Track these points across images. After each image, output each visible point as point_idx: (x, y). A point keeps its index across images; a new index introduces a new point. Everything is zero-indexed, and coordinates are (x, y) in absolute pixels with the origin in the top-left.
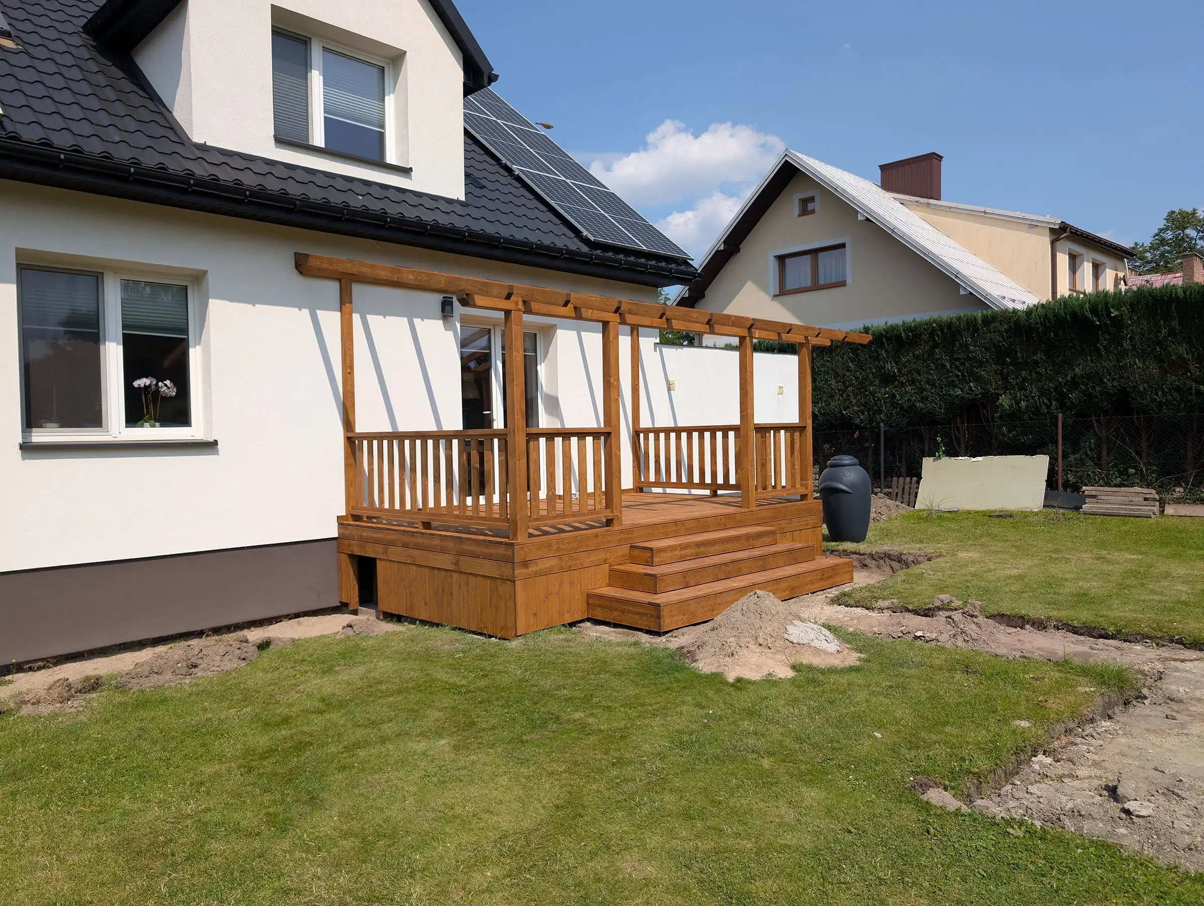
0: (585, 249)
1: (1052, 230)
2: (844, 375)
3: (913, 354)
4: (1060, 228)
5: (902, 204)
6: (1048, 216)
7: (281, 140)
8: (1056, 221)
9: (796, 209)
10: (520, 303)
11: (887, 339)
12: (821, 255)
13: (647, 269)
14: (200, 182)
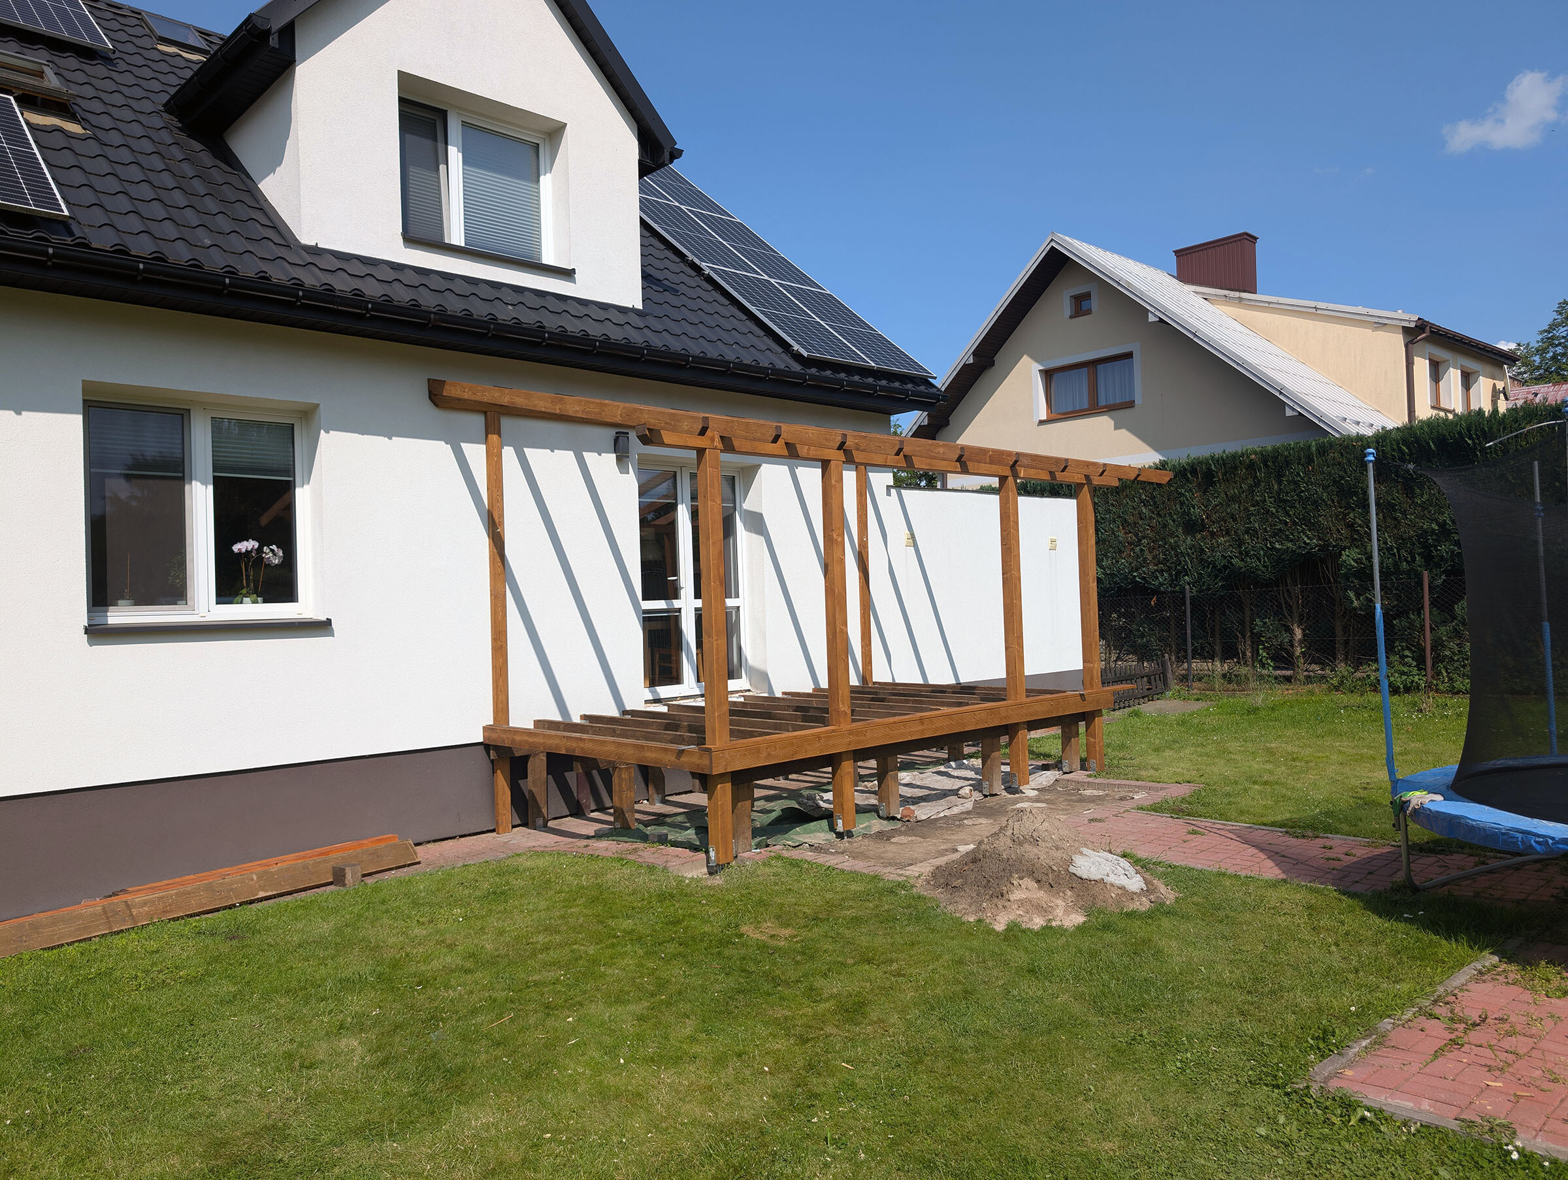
0: (796, 367)
1: (1406, 331)
2: (1135, 523)
3: (1226, 494)
4: (1416, 326)
5: (1206, 299)
6: (1400, 311)
7: (411, 238)
8: (1411, 319)
9: (1067, 310)
10: (717, 439)
12: (1100, 367)
13: (876, 391)
14: (311, 294)
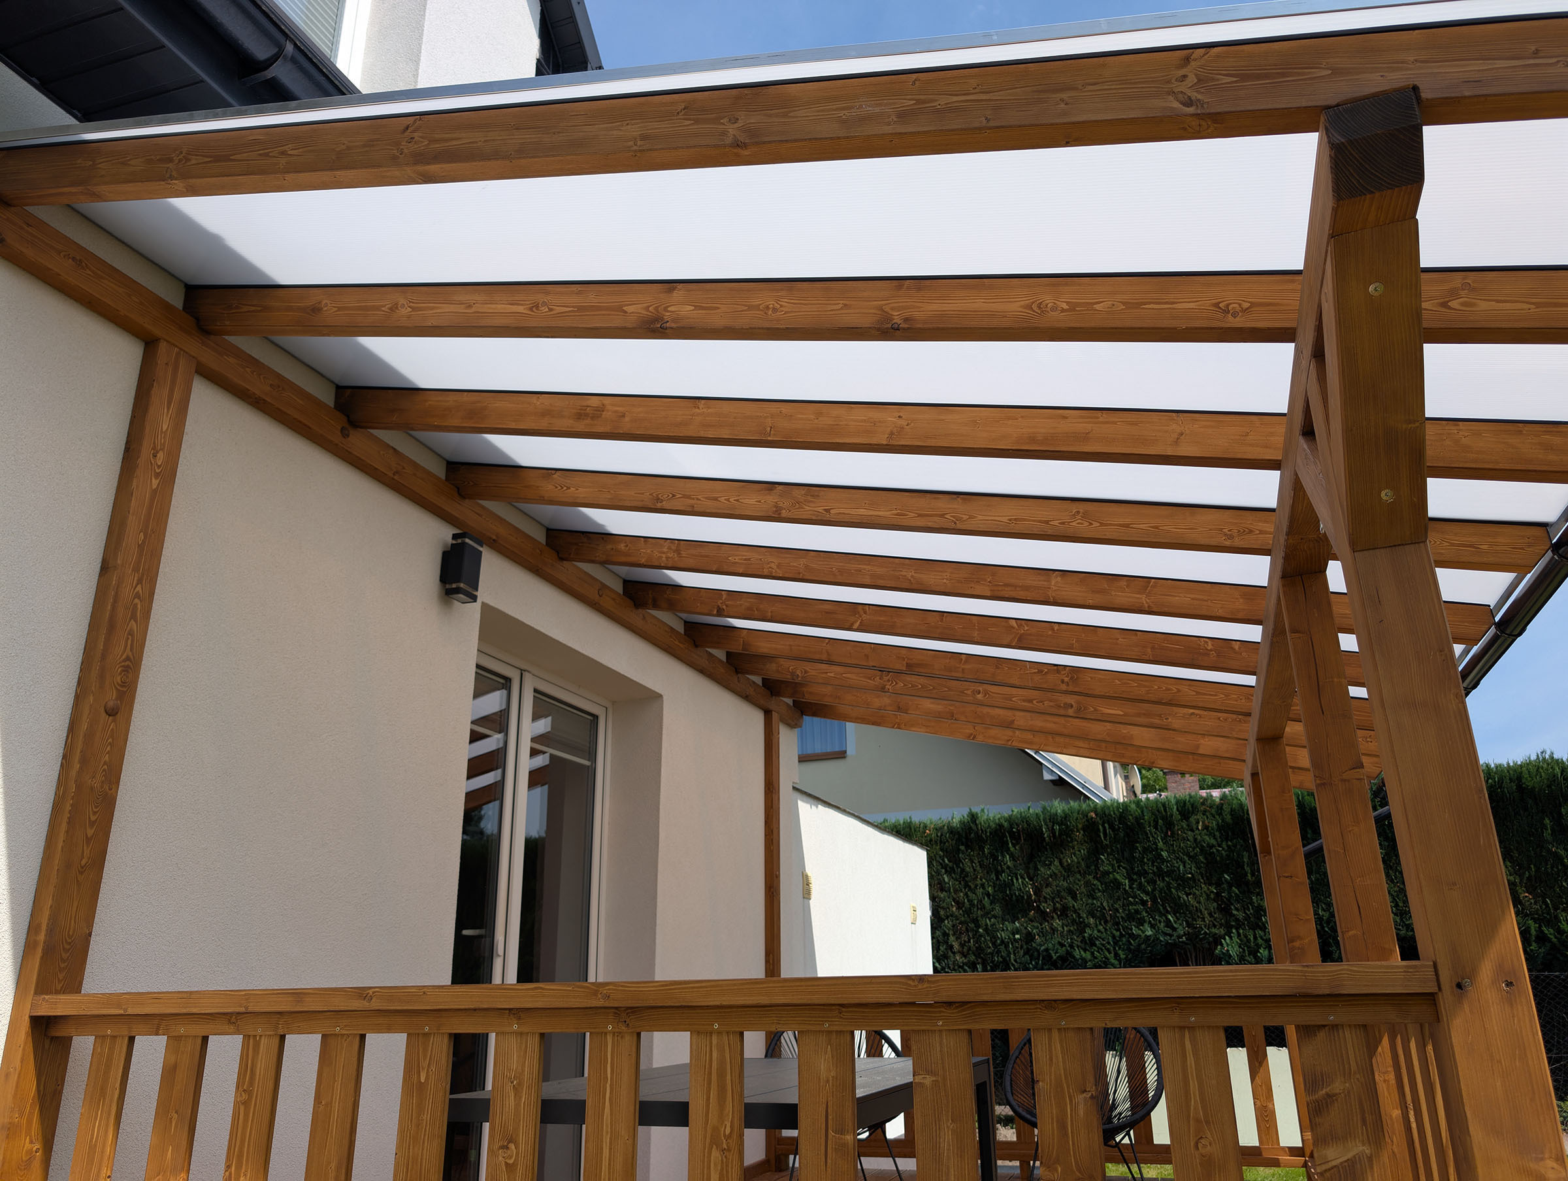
11: (1012, 834)
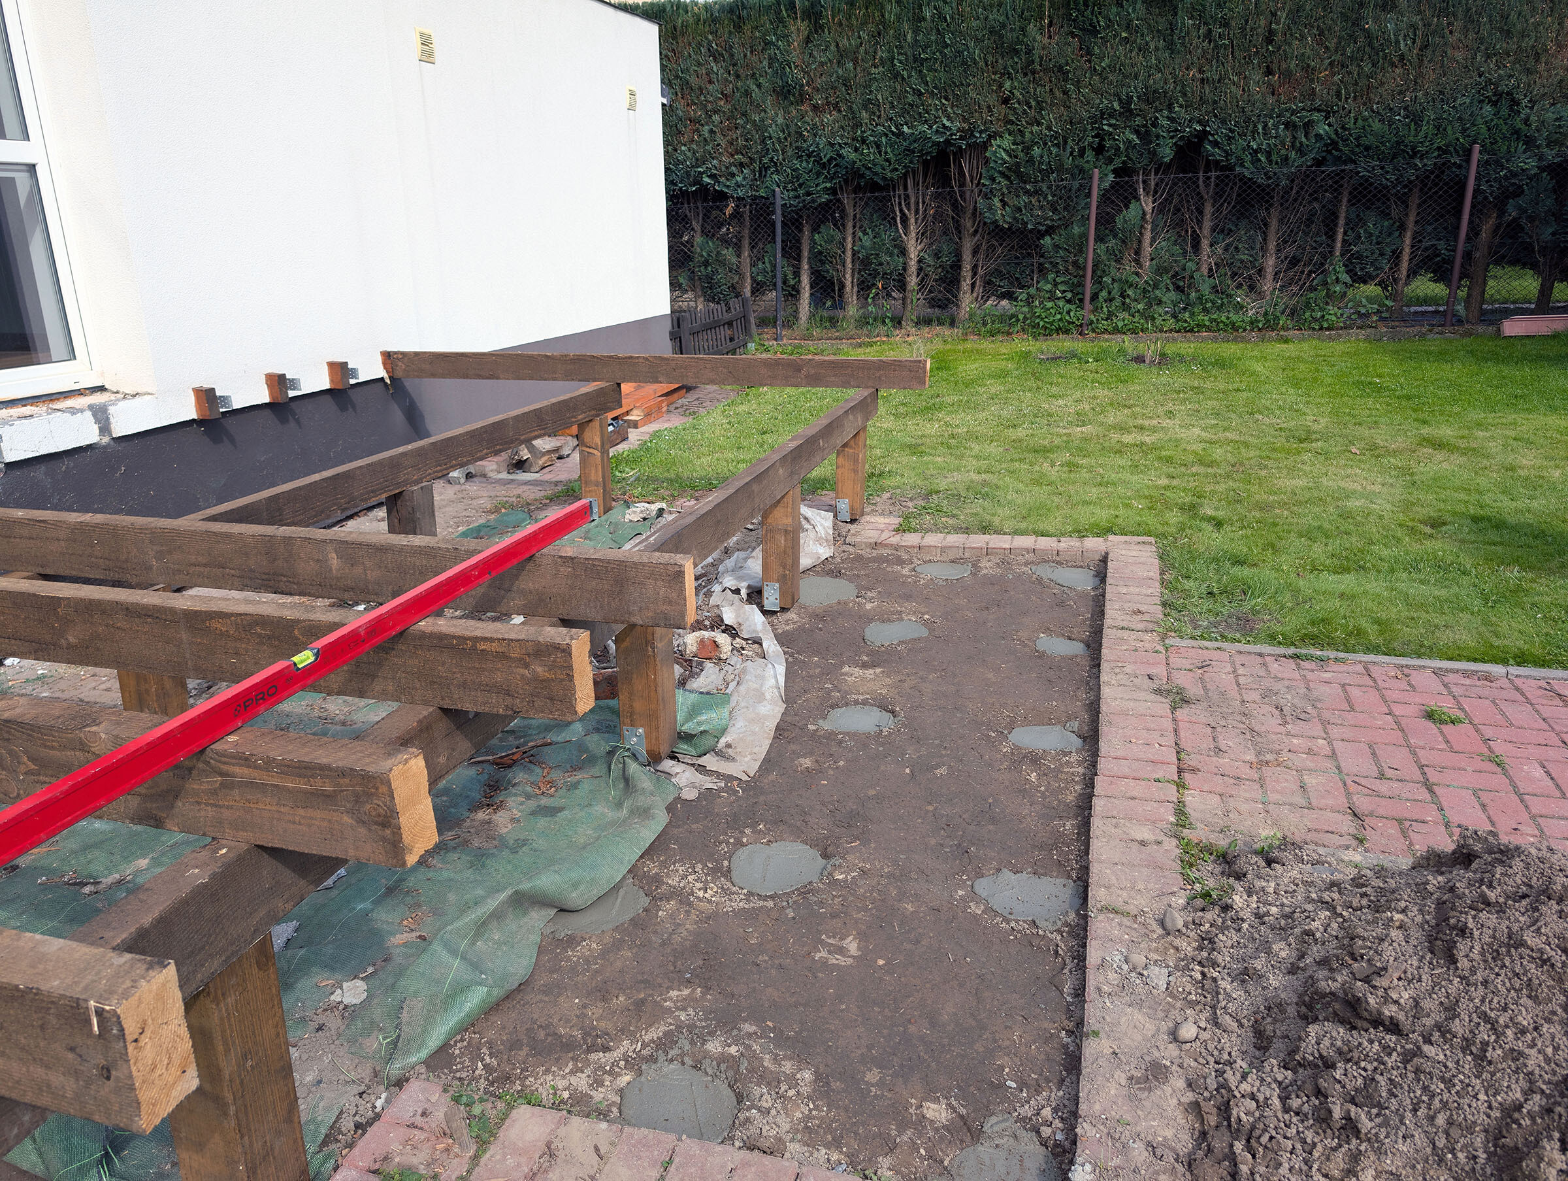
3: (837, 45)
